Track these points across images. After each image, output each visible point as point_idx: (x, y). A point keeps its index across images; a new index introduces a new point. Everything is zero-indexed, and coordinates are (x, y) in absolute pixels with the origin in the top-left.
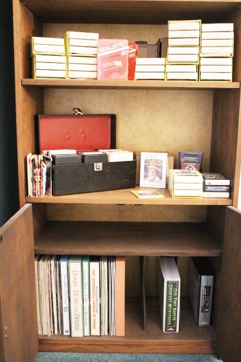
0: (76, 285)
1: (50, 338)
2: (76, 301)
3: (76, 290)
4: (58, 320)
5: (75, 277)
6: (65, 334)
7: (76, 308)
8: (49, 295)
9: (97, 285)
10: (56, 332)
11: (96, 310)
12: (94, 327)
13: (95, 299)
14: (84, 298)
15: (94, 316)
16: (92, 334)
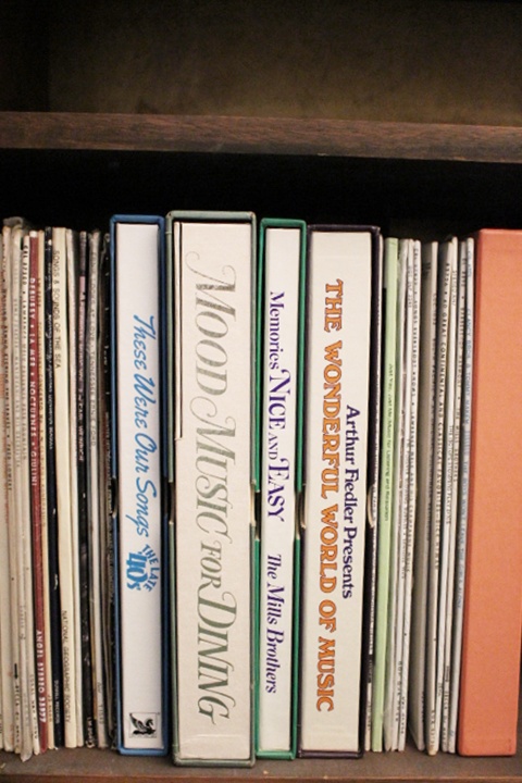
0: (217, 384)
1: (35, 770)
2: (212, 509)
3: (221, 422)
4: (87, 648)
5: (212, 325)
6: (133, 742)
7: (212, 553)
8: (33, 472)
9: (355, 392)
10: (74, 737)
11: (339, 574)
12: (325, 695)
13: (337, 498)
14: (267, 487)
15: (329, 621)
16: (310, 742)
